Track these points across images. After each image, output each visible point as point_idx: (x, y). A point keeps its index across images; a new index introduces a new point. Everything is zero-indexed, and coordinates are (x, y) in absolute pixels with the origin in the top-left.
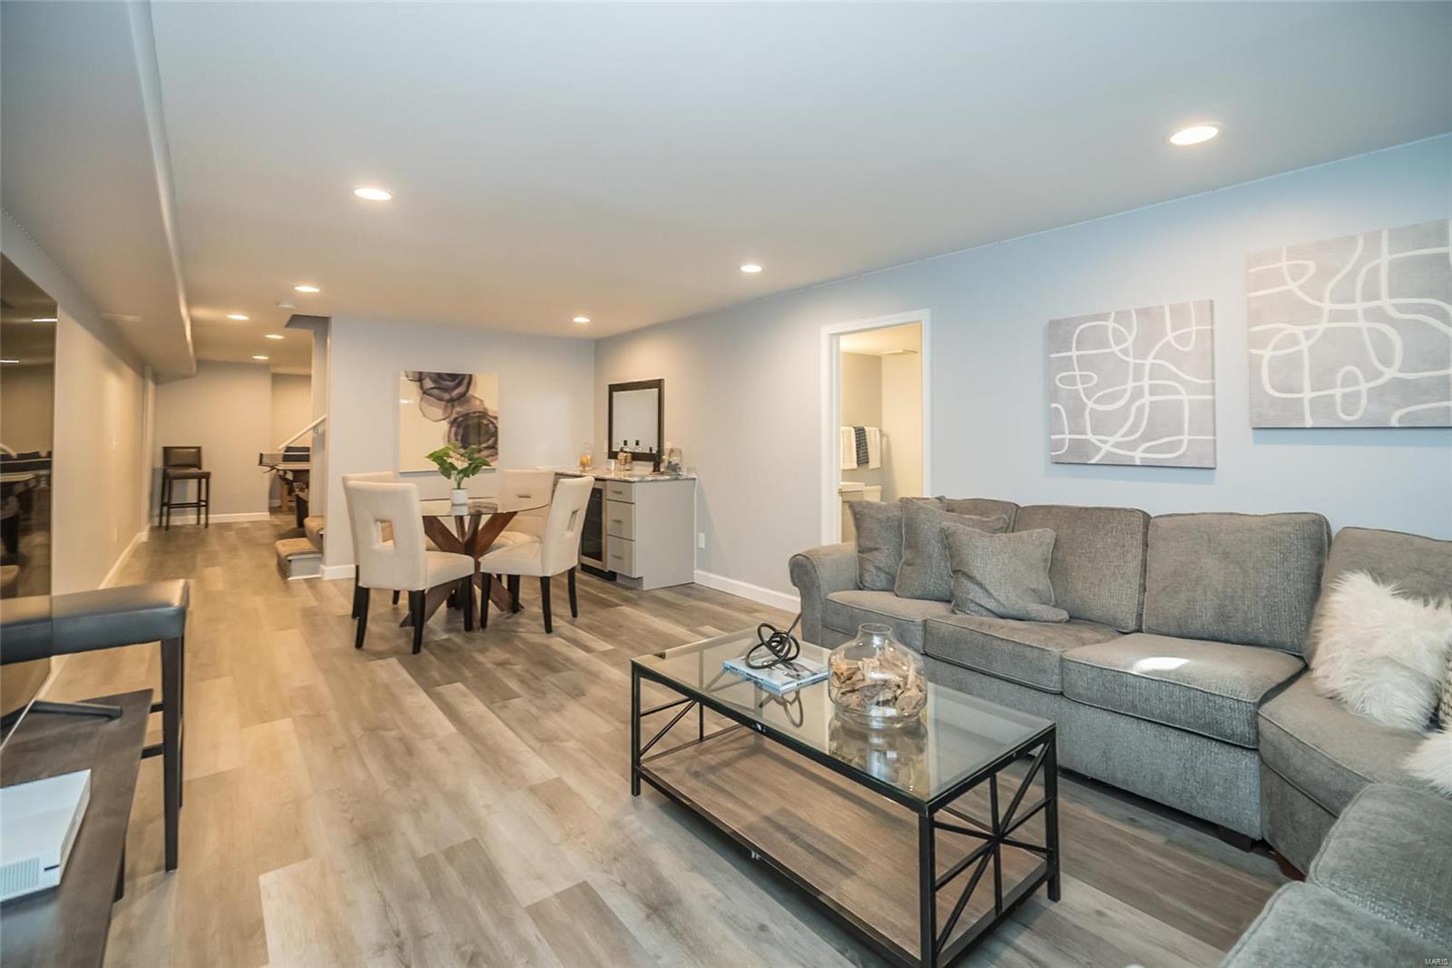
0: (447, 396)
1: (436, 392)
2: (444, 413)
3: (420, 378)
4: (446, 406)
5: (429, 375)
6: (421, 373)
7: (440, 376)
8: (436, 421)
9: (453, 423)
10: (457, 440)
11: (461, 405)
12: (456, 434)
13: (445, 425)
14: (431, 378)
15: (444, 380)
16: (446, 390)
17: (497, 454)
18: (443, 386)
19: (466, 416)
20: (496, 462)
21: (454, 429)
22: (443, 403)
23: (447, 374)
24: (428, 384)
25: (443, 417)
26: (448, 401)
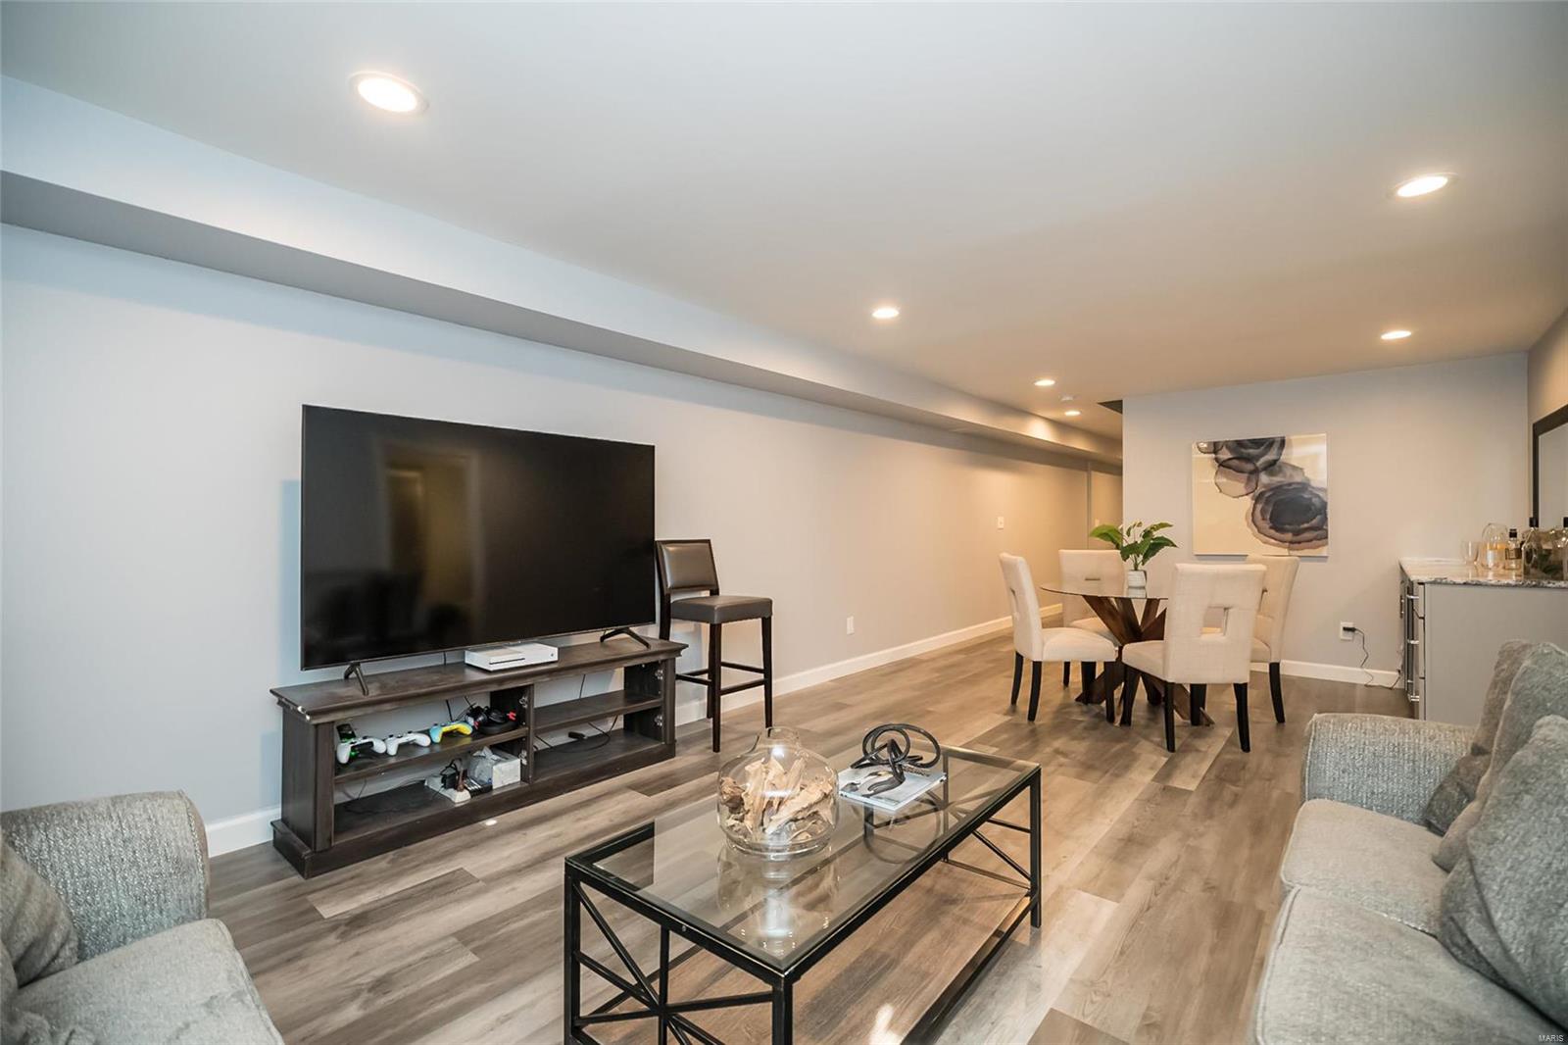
0: (1250, 467)
1: (1235, 463)
2: (1245, 487)
3: (1215, 448)
4: (1249, 479)
5: (1226, 444)
6: (1215, 444)
7: (1240, 444)
8: (1234, 497)
9: (1257, 500)
10: (1263, 519)
11: (1272, 474)
12: (1263, 512)
13: (1247, 502)
14: (1228, 448)
15: (1246, 447)
16: (1249, 459)
17: (1326, 537)
18: (1245, 455)
19: (1277, 489)
20: (1325, 548)
21: (1259, 507)
22: (1246, 475)
23: (1249, 440)
24: (1225, 455)
25: (1244, 492)
26: (1251, 473)
